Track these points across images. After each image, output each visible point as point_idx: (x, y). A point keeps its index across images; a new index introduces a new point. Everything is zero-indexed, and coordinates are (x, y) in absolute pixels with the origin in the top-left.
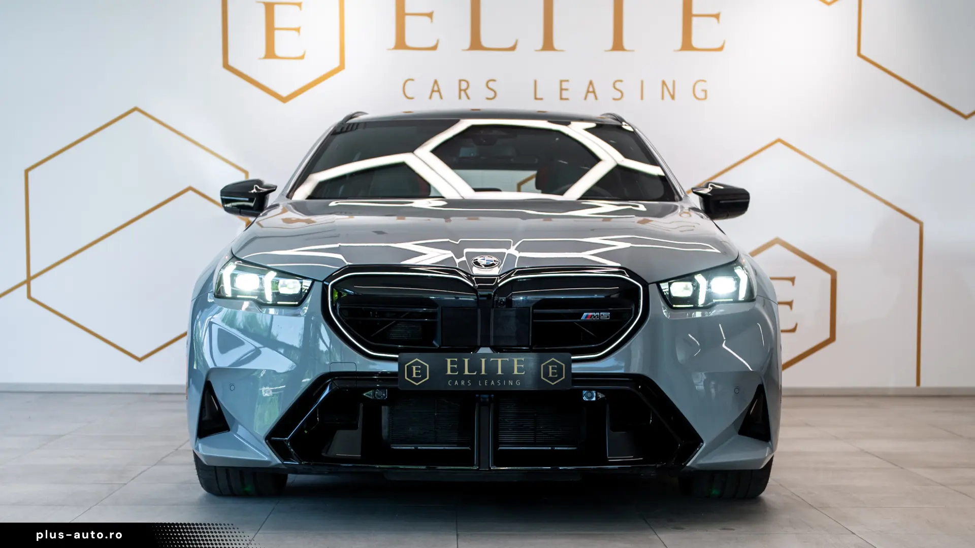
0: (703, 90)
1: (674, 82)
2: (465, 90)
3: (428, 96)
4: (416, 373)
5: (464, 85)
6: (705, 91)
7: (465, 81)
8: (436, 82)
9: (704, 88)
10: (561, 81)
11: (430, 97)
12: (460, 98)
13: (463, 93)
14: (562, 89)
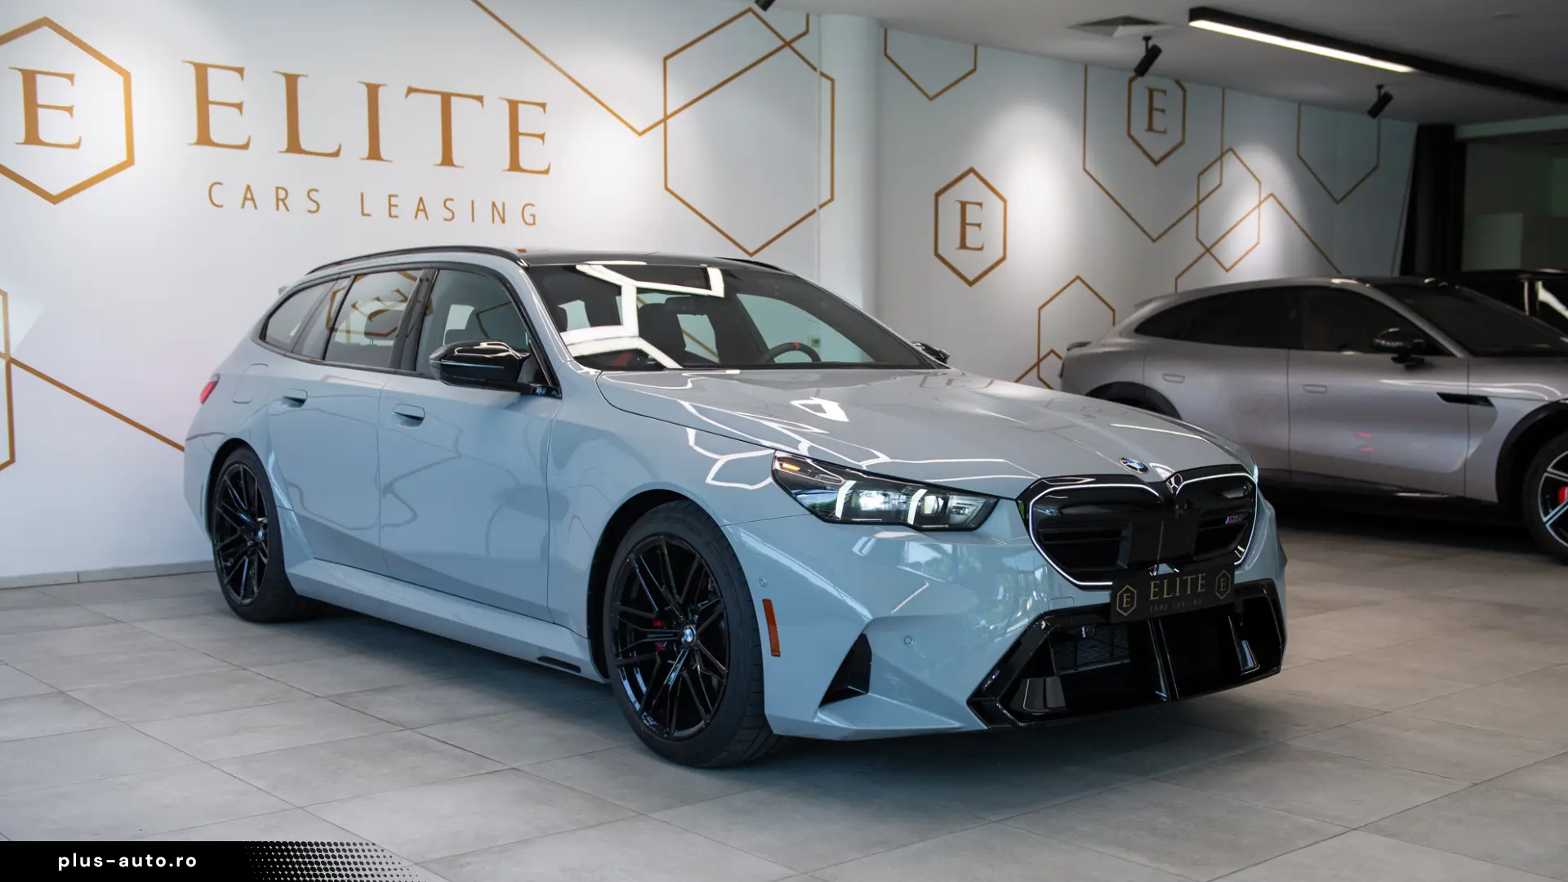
0: (531, 215)
1: (504, 204)
2: (283, 200)
3: (241, 205)
4: (1127, 602)
5: (282, 194)
6: (534, 216)
7: (284, 189)
8: (249, 188)
9: (532, 213)
10: (390, 196)
11: (243, 207)
12: (278, 209)
13: (281, 203)
14: (390, 205)
